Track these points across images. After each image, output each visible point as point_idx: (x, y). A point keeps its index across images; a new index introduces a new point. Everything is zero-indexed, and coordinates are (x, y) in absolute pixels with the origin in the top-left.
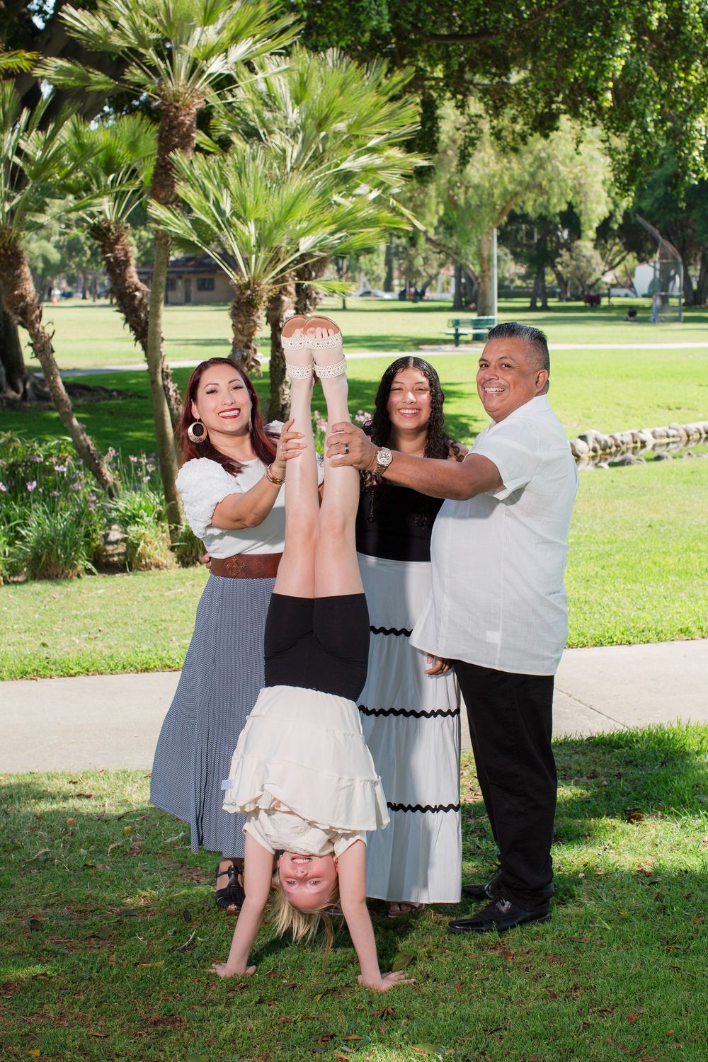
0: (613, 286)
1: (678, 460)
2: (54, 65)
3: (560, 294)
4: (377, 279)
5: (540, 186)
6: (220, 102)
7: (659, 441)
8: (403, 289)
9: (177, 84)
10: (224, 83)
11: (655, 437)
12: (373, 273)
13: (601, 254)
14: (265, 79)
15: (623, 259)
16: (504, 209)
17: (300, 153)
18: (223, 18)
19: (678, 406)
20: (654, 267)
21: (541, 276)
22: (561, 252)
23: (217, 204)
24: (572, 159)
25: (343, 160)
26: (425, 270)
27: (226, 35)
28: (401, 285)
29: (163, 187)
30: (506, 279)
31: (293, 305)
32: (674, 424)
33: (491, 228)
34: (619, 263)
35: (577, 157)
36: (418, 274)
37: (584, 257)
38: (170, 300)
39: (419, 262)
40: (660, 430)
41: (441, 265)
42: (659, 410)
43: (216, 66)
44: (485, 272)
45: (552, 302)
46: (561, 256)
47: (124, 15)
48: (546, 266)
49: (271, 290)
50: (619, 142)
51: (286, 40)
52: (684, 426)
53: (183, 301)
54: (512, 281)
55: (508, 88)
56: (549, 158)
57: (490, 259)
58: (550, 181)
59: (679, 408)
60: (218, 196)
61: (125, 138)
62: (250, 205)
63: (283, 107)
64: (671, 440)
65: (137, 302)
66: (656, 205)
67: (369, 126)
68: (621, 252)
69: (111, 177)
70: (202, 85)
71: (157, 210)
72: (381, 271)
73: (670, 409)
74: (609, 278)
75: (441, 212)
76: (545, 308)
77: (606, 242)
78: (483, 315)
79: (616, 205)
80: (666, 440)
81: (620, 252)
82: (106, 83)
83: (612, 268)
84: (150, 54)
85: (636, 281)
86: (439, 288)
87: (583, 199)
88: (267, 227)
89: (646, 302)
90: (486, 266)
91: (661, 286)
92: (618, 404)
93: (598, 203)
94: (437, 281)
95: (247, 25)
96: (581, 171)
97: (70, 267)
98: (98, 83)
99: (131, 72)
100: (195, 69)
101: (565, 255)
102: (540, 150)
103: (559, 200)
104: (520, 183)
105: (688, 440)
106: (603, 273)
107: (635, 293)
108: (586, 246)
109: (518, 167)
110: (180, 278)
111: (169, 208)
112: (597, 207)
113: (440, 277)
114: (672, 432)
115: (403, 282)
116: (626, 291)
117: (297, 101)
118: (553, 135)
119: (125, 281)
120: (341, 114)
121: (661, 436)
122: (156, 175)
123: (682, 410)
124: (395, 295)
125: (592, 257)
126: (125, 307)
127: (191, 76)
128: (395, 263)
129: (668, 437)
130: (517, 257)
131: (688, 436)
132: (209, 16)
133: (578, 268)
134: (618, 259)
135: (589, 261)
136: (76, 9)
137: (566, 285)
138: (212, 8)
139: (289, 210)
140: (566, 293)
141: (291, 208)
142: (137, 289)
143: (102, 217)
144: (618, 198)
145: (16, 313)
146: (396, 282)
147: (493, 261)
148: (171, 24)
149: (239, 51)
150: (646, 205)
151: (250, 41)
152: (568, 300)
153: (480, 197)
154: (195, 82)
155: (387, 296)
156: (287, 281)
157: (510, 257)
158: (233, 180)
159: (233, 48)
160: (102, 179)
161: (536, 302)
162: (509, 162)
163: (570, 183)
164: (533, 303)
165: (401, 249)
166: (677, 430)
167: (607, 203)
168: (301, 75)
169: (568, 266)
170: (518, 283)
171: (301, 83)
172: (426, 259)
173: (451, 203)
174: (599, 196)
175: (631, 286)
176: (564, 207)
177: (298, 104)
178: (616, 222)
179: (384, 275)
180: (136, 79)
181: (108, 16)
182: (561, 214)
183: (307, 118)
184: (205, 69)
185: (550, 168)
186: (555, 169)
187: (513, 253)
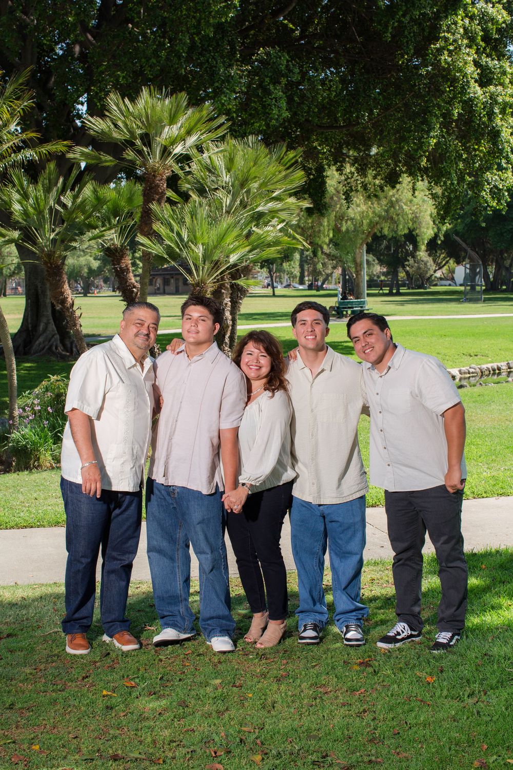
0: (441, 279)
1: (472, 387)
2: (79, 151)
3: (408, 284)
4: (294, 277)
5: (392, 218)
6: (181, 172)
7: (463, 376)
8: (310, 283)
9: (154, 161)
10: (184, 159)
11: (461, 374)
12: (292, 273)
13: (433, 259)
14: (210, 157)
15: (447, 262)
16: (369, 232)
17: (231, 202)
18: (182, 120)
19: (476, 354)
20: (466, 268)
21: (395, 274)
22: (408, 258)
23: (179, 235)
24: (411, 201)
25: (257, 206)
26: (323, 271)
27: (183, 131)
28: (309, 280)
29: (146, 224)
30: (374, 275)
31: (229, 296)
32: (473, 366)
33: (362, 244)
34: (445, 265)
35: (415, 199)
36: (320, 273)
37: (422, 261)
38: (166, 292)
39: (320, 266)
40: (464, 369)
41: (334, 268)
42: (464, 357)
43: (178, 149)
44: (358, 272)
45: (403, 290)
46: (408, 261)
47: (120, 119)
48: (398, 268)
49: (213, 287)
50: (438, 190)
51: (220, 133)
52: (479, 367)
53: (174, 292)
54: (379, 277)
55: (371, 158)
56: (397, 201)
57: (361, 264)
58: (398, 215)
59: (476, 356)
60: (179, 230)
61: (125, 195)
62: (198, 234)
63: (220, 174)
64: (471, 375)
65: (134, 295)
66: (466, 228)
67: (272, 184)
68: (446, 258)
69: (117, 218)
70: (170, 161)
71: (141, 239)
72: (297, 271)
73: (471, 356)
74: (438, 274)
75: (331, 235)
76: (398, 294)
77: (436, 252)
78: (357, 299)
79: (439, 229)
80: (468, 375)
81: (444, 258)
82: (111, 161)
83: (440, 268)
84: (138, 142)
85: (455, 276)
86: (333, 282)
87: (418, 226)
88: (210, 248)
89: (462, 288)
90: (359, 268)
91: (470, 278)
92: (438, 353)
93: (428, 228)
94: (332, 277)
95: (196, 124)
96: (417, 208)
97: (105, 271)
98: (106, 161)
99: (127, 154)
100: (166, 152)
101: (411, 261)
102: (391, 196)
103: (404, 227)
104: (380, 216)
105: (482, 376)
106: (435, 271)
107: (455, 283)
108: (422, 254)
109: (378, 208)
110: (173, 277)
111: (148, 238)
112: (427, 231)
113: (333, 274)
114: (471, 370)
115: (311, 278)
116: (449, 282)
117: (229, 170)
118: (398, 186)
119: (127, 281)
120: (255, 177)
121: (465, 373)
122: (142, 217)
123: (479, 357)
124: (306, 287)
125: (427, 262)
126: (127, 298)
127: (162, 156)
128: (306, 267)
129: (469, 373)
130: (381, 262)
131: (482, 372)
132: (172, 120)
133: (419, 268)
134: (444, 262)
135: (426, 264)
136: (92, 117)
137: (412, 279)
138: (174, 115)
139: (222, 238)
140: (412, 284)
141: (224, 236)
142: (134, 287)
143: (112, 242)
144: (440, 225)
145: (58, 303)
146: (306, 278)
147: (363, 265)
148: (149, 124)
149: (192, 140)
150: (459, 228)
151: (199, 133)
152: (413, 288)
153: (355, 226)
154: (166, 160)
155: (301, 287)
156: (225, 280)
157: (377, 261)
158: (188, 219)
159: (188, 138)
160: (113, 221)
161: (392, 290)
162: (372, 204)
163: (410, 216)
164: (391, 291)
165: (309, 258)
166: (475, 369)
167: (433, 228)
168: (230, 154)
169: (412, 267)
170: (383, 278)
171: (230, 159)
172: (324, 265)
173: (337, 230)
174: (429, 224)
175: (453, 279)
176: (406, 231)
177: (229, 172)
178: (440, 239)
179: (298, 274)
180: (130, 158)
181: (112, 120)
182: (405, 235)
183: (235, 181)
184: (172, 150)
185: (397, 208)
186: (401, 207)
187: (379, 259)
